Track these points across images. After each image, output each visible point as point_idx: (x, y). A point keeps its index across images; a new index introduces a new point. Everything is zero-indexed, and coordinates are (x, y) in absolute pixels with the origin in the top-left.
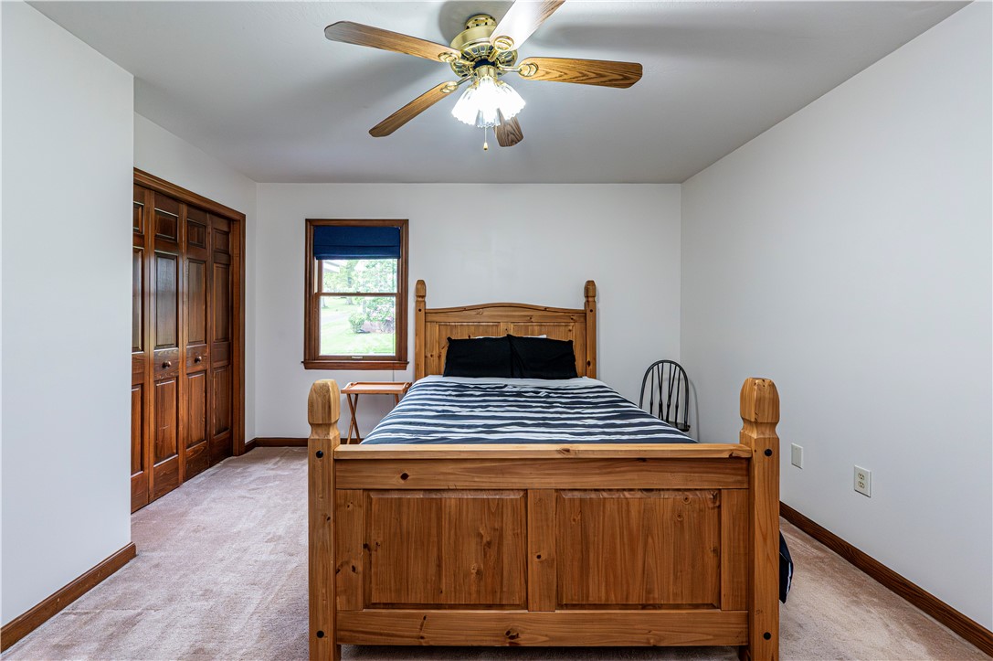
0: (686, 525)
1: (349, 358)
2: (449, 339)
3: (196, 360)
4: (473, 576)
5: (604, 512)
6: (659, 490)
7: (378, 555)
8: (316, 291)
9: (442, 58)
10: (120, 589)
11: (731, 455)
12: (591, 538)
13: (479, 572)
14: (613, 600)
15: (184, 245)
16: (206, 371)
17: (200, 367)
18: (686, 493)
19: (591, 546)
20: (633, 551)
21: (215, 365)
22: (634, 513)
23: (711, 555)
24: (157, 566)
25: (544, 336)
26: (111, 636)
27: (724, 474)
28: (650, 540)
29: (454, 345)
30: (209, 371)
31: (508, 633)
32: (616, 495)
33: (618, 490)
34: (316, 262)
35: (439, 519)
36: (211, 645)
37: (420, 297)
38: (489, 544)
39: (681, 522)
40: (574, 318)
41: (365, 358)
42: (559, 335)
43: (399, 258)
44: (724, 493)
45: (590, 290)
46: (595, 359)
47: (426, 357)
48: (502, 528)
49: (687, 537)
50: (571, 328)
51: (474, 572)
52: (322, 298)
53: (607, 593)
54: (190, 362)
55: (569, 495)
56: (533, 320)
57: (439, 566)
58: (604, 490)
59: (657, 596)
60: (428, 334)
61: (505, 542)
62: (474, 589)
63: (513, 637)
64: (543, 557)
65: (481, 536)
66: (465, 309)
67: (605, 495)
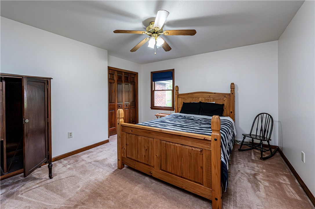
0: (192, 157)
1: (161, 107)
2: (184, 102)
3: (127, 106)
4: (144, 156)
5: (171, 148)
6: (185, 145)
7: (128, 146)
8: (153, 90)
9: (143, 33)
10: (104, 146)
11: (204, 138)
12: (168, 154)
13: (145, 156)
14: (173, 172)
15: (123, 81)
16: (129, 108)
17: (127, 107)
18: (193, 148)
19: (168, 156)
20: (178, 161)
21: (131, 107)
22: (178, 151)
23: (200, 168)
24: (110, 144)
25: (214, 102)
26: (98, 153)
27: (203, 144)
28: (182, 158)
29: (185, 104)
30: (130, 108)
31: (150, 172)
32: (174, 144)
33: (175, 143)
34: (154, 82)
35: (138, 141)
36: (108, 158)
37: (177, 90)
38: (147, 150)
39: (191, 156)
40: (226, 96)
41: (164, 107)
42: (220, 102)
43: (172, 79)
44: (204, 151)
45: (233, 86)
46: (234, 111)
47: (178, 108)
48: (149, 147)
49: (193, 161)
50: (225, 100)
51: (144, 155)
52: (155, 91)
53: (172, 170)
54: (125, 106)
55: (163, 141)
56: (210, 97)
57: (138, 152)
58: (171, 142)
59: (184, 176)
60: (179, 101)
61: (150, 150)
62: (144, 159)
63: (151, 174)
64: (157, 156)
65: (145, 147)
66: (189, 94)
67: (171, 143)
